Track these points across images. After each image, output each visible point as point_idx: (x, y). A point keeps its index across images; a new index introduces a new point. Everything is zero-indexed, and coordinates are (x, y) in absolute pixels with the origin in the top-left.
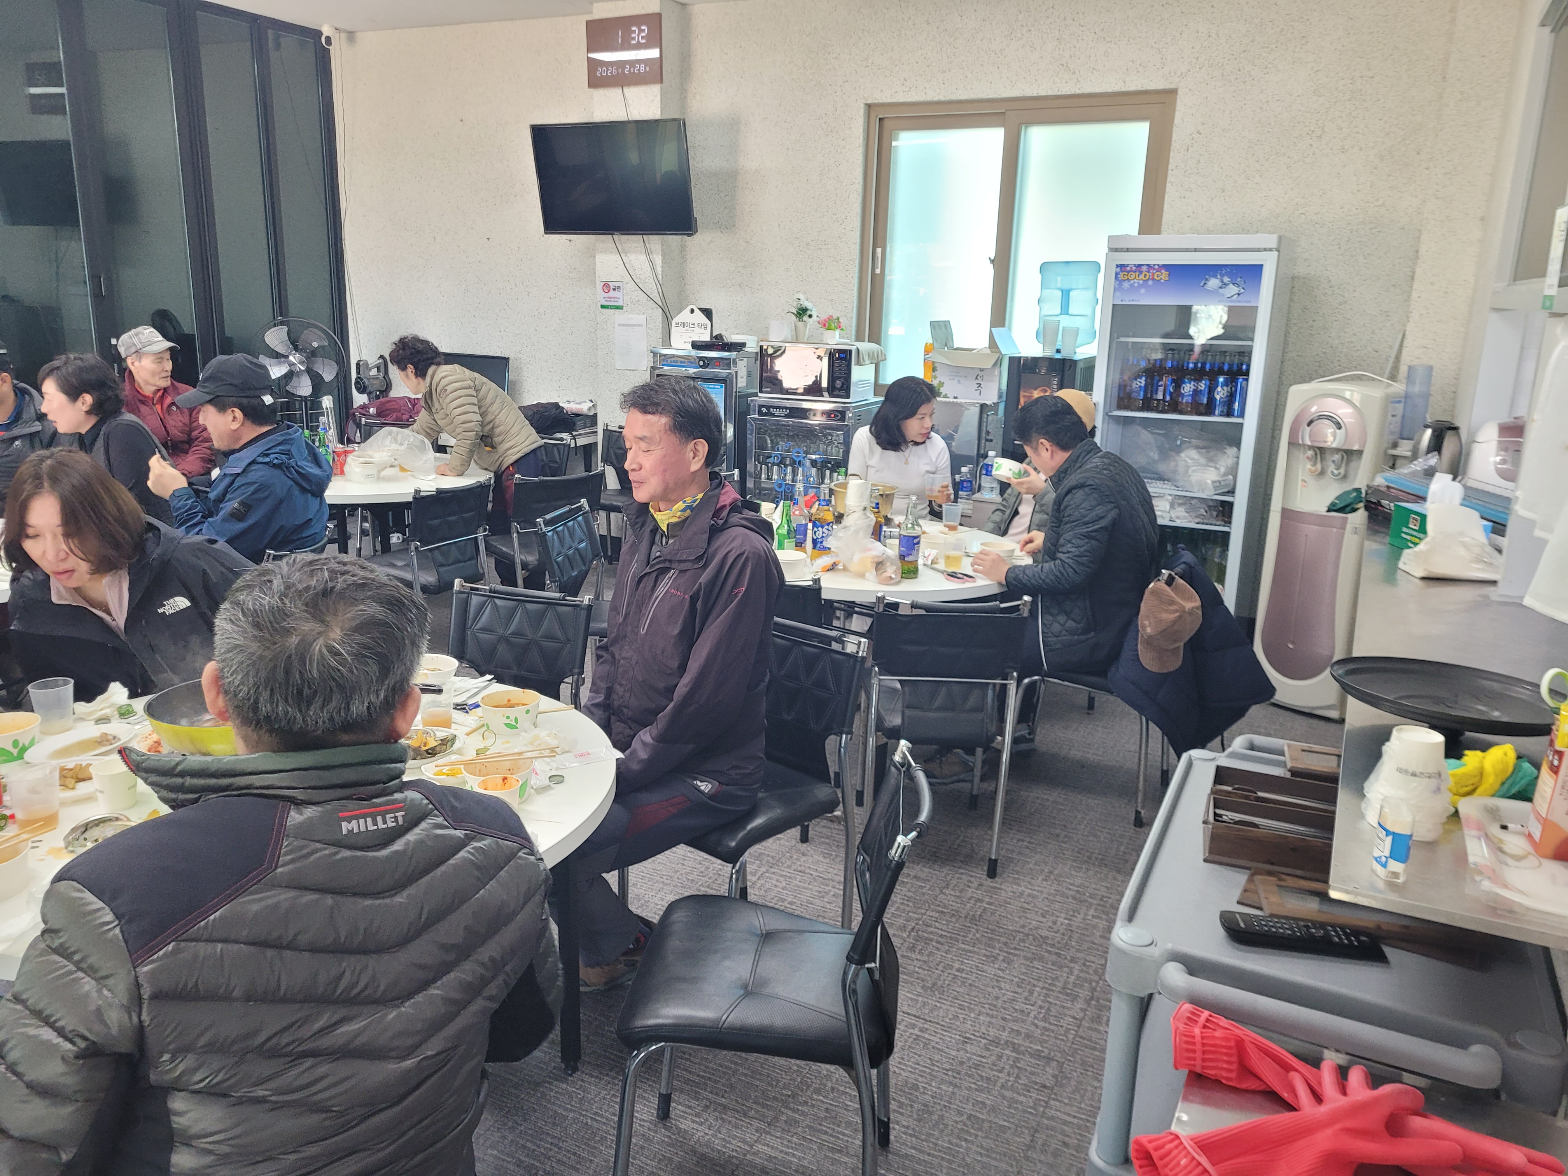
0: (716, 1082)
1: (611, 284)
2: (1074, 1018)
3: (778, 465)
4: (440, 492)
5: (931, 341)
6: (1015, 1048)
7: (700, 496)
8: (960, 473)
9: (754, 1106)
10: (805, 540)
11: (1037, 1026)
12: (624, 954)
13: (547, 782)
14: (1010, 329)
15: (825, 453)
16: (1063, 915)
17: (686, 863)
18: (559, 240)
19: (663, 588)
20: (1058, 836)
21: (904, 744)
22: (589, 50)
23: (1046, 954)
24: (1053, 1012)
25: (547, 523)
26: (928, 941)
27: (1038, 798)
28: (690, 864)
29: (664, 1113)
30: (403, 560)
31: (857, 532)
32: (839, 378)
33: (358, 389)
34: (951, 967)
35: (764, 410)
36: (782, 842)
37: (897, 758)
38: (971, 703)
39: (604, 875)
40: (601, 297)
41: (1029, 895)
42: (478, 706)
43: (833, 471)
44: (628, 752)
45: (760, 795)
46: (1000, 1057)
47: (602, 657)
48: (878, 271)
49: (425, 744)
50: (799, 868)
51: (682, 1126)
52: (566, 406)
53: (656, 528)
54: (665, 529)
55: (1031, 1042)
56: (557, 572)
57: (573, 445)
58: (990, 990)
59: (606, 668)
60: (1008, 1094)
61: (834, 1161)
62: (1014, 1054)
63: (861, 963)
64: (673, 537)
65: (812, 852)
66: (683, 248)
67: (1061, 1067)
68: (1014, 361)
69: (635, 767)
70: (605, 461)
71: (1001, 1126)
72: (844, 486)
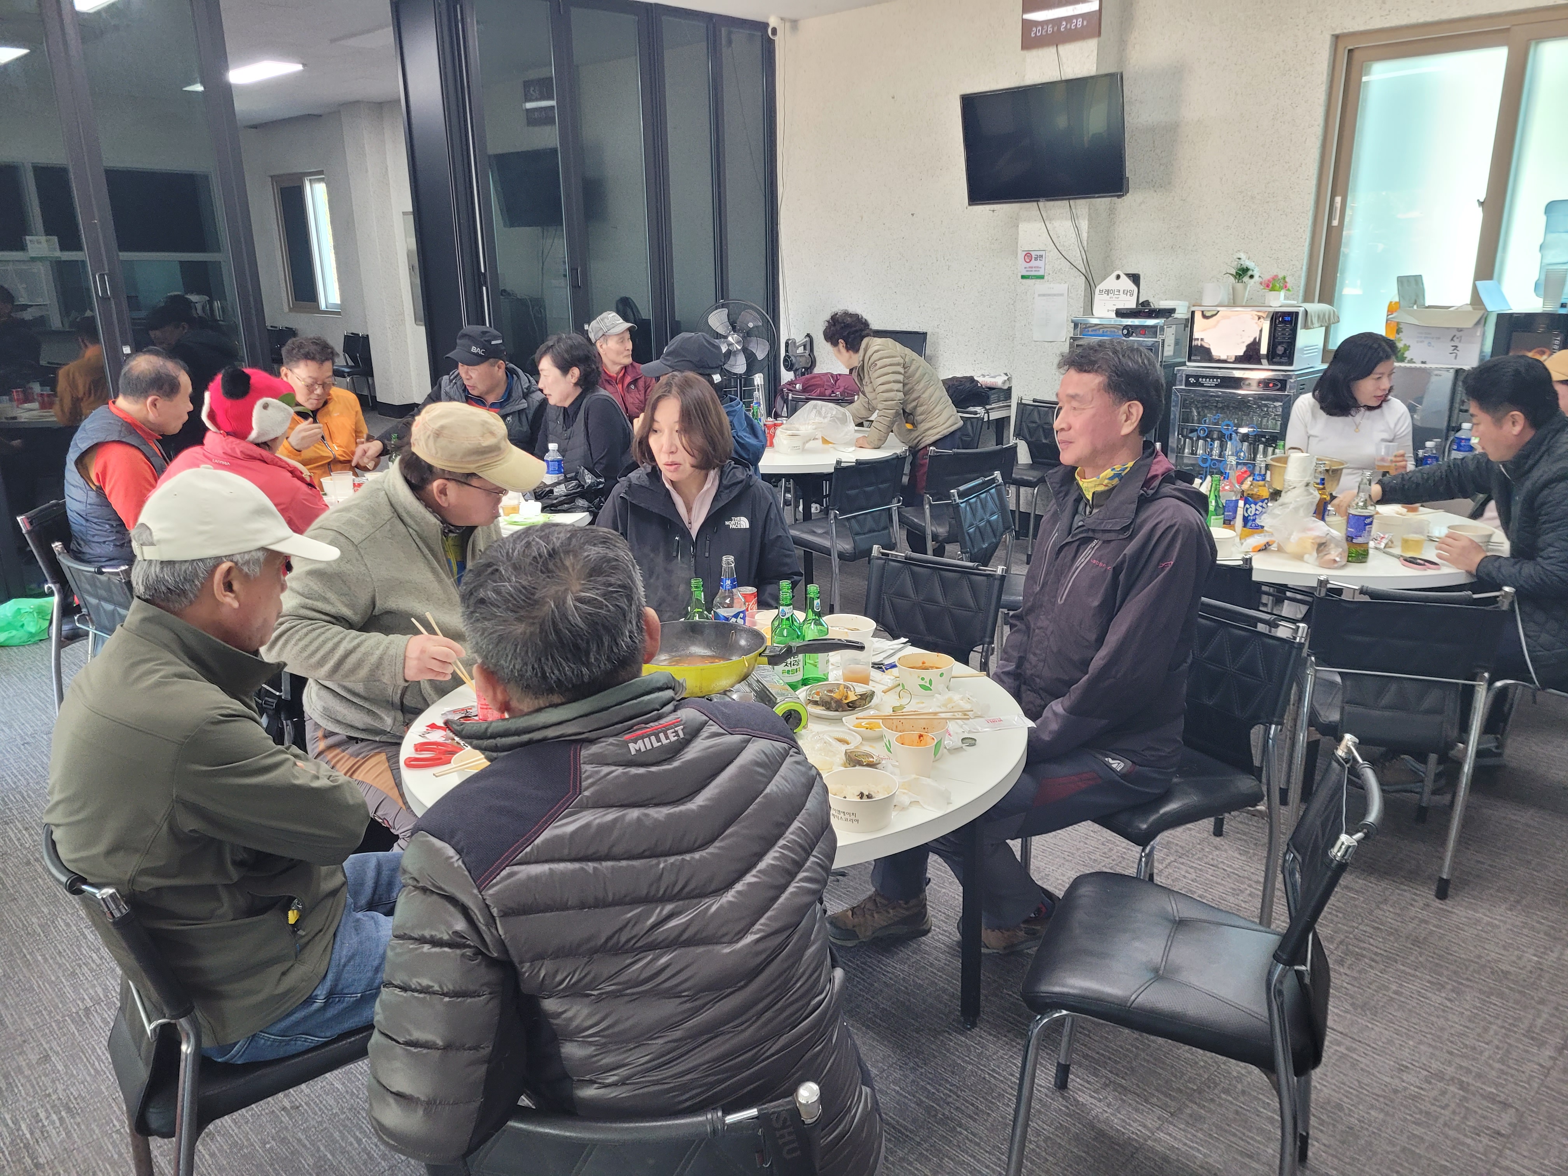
0: (1116, 1062)
1: (1033, 254)
2: (1541, 1065)
3: (1204, 439)
4: (859, 463)
5: (1397, 299)
6: (1462, 1086)
7: (1131, 464)
8: (1424, 447)
9: (1156, 1094)
10: (1235, 518)
11: (1492, 1068)
12: (1025, 922)
13: (960, 744)
14: (1499, 281)
15: (1260, 426)
16: (1531, 951)
17: (1088, 842)
18: (983, 210)
19: (1082, 560)
20: (1529, 862)
21: (1349, 739)
22: (1025, 10)
23: (1507, 990)
24: (1514, 1055)
25: (961, 495)
26: (1359, 957)
27: (1505, 818)
28: (1093, 843)
29: (1062, 1083)
30: (823, 527)
31: (1296, 509)
32: (1280, 343)
33: (786, 367)
34: (1387, 988)
35: (1192, 380)
36: (1193, 832)
37: (1341, 752)
38: (1427, 703)
39: (1008, 841)
40: (1022, 267)
41: (1488, 924)
42: (895, 666)
43: (1267, 445)
44: (1039, 721)
45: (1175, 780)
46: (1444, 1093)
47: (1016, 626)
48: (1335, 223)
49: (846, 698)
50: (1212, 862)
51: (1080, 1099)
52: (980, 380)
53: (1080, 497)
54: (1089, 497)
55: (1484, 1083)
56: (969, 543)
57: (986, 419)
58: (1434, 1019)
59: (1019, 637)
60: (1451, 1133)
61: (1243, 1166)
62: (1461, 1092)
63: (1290, 963)
64: (1098, 506)
65: (1226, 847)
66: (1112, 211)
67: (1522, 1116)
68: (1503, 318)
69: (1046, 737)
70: (1018, 434)
71: (1442, 1166)
72: (1284, 460)
